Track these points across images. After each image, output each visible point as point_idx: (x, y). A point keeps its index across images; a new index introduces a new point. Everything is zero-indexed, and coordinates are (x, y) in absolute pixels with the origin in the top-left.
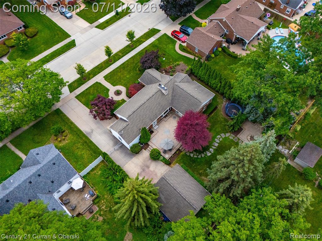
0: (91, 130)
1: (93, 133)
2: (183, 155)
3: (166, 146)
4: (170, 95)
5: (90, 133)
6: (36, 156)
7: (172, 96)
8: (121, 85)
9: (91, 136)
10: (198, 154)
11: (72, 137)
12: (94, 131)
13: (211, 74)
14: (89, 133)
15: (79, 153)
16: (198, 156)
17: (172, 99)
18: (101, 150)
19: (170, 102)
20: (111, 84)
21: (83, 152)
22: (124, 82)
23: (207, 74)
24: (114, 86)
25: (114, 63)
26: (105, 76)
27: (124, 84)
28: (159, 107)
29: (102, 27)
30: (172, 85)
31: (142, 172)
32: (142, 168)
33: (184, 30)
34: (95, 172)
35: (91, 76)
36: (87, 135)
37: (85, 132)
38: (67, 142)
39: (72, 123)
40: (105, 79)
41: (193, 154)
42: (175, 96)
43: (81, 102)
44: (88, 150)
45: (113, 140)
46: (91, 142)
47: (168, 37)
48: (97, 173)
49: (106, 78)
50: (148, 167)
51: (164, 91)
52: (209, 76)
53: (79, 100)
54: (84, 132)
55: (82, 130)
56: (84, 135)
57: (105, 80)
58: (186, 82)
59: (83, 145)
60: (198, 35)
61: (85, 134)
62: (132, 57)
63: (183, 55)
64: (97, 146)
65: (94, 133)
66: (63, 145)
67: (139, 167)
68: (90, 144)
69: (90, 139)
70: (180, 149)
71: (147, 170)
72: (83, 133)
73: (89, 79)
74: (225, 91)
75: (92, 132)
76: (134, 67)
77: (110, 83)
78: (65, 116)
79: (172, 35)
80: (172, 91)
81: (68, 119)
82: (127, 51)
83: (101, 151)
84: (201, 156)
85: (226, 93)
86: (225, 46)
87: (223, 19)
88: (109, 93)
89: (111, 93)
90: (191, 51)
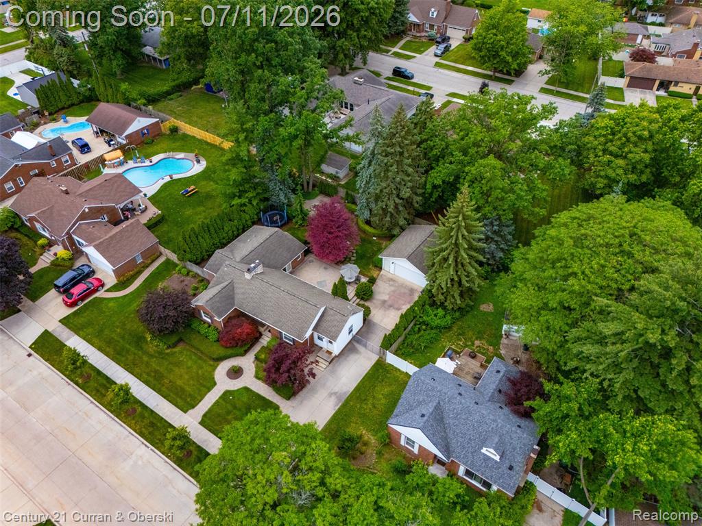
0: (330, 397)
5: (337, 397)
8: (214, 370)
9: (345, 393)
12: (332, 392)
14: (339, 398)
15: (383, 401)
18: (369, 369)
20: (209, 391)
21: (381, 396)
24: (215, 385)
25: (139, 402)
26: (182, 410)
31: (394, 308)
32: (388, 309)
36: (344, 400)
38: (364, 432)
40: (193, 407)
44: (374, 388)
45: (348, 356)
46: (357, 389)
49: (188, 407)
50: (384, 302)
54: (339, 406)
55: (334, 412)
56: (344, 405)
59: (365, 400)
61: (340, 404)
62: (127, 369)
65: (336, 389)
66: (372, 438)
67: (387, 312)
69: (351, 393)
71: (390, 303)
72: (339, 409)
75: (335, 393)
76: (162, 358)
77: (205, 395)
79: (72, 305)
83: (371, 368)
87: (84, 210)
88: (236, 389)
89: (235, 385)
90: (136, 270)
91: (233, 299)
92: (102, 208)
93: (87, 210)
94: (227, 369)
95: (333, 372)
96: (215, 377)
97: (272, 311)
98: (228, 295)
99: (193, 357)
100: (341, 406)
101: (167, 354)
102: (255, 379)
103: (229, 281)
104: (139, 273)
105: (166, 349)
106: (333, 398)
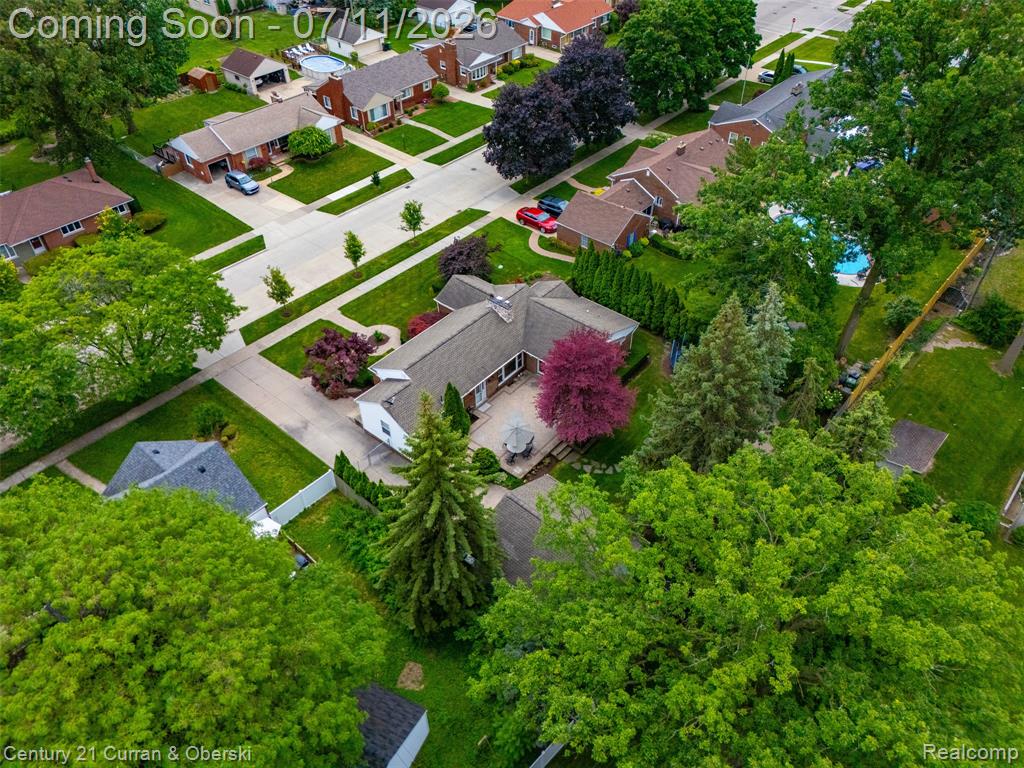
0: (302, 422)
1: (309, 429)
2: (562, 469)
3: (515, 436)
4: (520, 325)
5: (299, 429)
6: (152, 455)
7: (526, 327)
8: (388, 324)
9: (301, 437)
10: (604, 466)
11: (248, 441)
12: (310, 425)
13: (625, 279)
14: (296, 430)
15: (267, 476)
16: (605, 470)
17: (526, 334)
19: (521, 340)
20: (360, 322)
21: (278, 474)
22: (395, 318)
23: (615, 282)
24: (367, 326)
25: (368, 279)
26: (344, 306)
27: (396, 321)
28: (492, 350)
29: (336, 209)
30: (524, 303)
33: (548, 205)
34: (313, 517)
35: (306, 307)
36: (292, 436)
37: (286, 428)
38: (232, 451)
39: (249, 409)
40: (343, 313)
41: (590, 467)
42: (532, 326)
43: (275, 362)
44: (295, 468)
45: (363, 444)
46: (303, 450)
47: (510, 224)
48: (318, 522)
49: (345, 310)
51: (502, 313)
52: (621, 285)
53: (269, 359)
54: (283, 428)
55: (277, 423)
56: (282, 435)
57: (343, 317)
58: (561, 298)
59: (280, 456)
60: (586, 206)
61: (286, 431)
62: (416, 266)
63: (551, 257)
64: (319, 457)
65: (311, 428)
68: (297, 455)
69: (298, 444)
70: (555, 453)
72: (280, 430)
73: (299, 314)
74: (665, 320)
75: (305, 428)
76: (422, 287)
77: (355, 319)
78: (231, 394)
79: (519, 217)
80: (524, 316)
81: (239, 401)
82: (403, 255)
84: (615, 470)
85: (669, 324)
86: (656, 235)
87: (645, 171)
90: (570, 247)
92: (663, 188)
93: (648, 174)
95: (342, 427)
96: (377, 325)
100: (283, 432)
106: (299, 425)
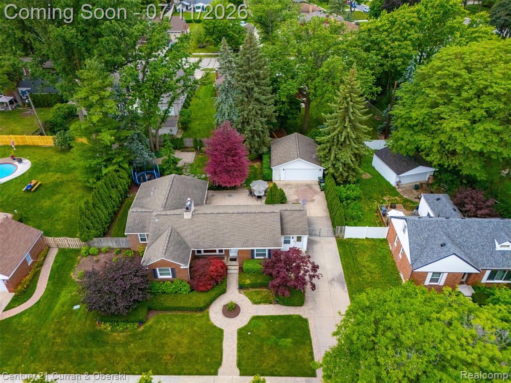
0: (332, 284)
5: (337, 282)
9: (340, 275)
12: (329, 279)
14: (339, 281)
15: (373, 266)
18: (337, 249)
20: (222, 341)
24: (221, 331)
36: (344, 281)
37: (344, 287)
40: (220, 364)
44: (357, 260)
46: (345, 267)
54: (346, 289)
55: (347, 294)
56: (349, 284)
61: (346, 285)
65: (330, 277)
69: (344, 273)
72: (348, 289)
75: (333, 279)
83: (339, 248)
88: (246, 323)
89: (242, 320)
90: (31, 273)
91: (185, 243)
94: (221, 312)
96: (215, 324)
97: (234, 235)
98: (177, 242)
99: (176, 319)
100: (348, 286)
101: (143, 332)
102: (255, 306)
103: (170, 229)
104: (37, 275)
105: (138, 327)
106: (335, 284)
